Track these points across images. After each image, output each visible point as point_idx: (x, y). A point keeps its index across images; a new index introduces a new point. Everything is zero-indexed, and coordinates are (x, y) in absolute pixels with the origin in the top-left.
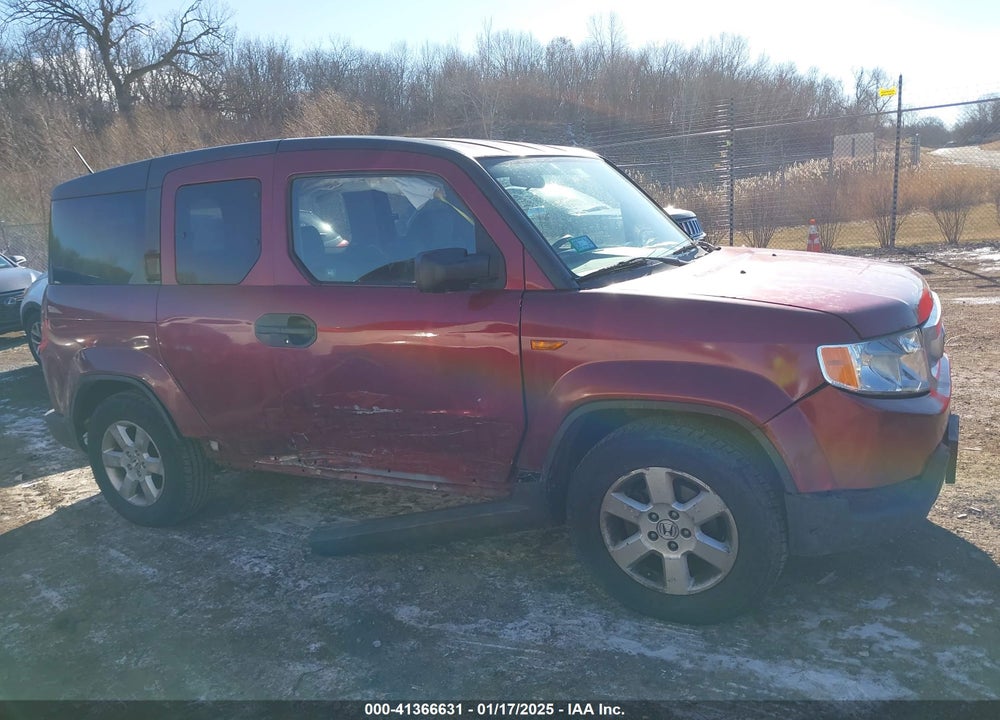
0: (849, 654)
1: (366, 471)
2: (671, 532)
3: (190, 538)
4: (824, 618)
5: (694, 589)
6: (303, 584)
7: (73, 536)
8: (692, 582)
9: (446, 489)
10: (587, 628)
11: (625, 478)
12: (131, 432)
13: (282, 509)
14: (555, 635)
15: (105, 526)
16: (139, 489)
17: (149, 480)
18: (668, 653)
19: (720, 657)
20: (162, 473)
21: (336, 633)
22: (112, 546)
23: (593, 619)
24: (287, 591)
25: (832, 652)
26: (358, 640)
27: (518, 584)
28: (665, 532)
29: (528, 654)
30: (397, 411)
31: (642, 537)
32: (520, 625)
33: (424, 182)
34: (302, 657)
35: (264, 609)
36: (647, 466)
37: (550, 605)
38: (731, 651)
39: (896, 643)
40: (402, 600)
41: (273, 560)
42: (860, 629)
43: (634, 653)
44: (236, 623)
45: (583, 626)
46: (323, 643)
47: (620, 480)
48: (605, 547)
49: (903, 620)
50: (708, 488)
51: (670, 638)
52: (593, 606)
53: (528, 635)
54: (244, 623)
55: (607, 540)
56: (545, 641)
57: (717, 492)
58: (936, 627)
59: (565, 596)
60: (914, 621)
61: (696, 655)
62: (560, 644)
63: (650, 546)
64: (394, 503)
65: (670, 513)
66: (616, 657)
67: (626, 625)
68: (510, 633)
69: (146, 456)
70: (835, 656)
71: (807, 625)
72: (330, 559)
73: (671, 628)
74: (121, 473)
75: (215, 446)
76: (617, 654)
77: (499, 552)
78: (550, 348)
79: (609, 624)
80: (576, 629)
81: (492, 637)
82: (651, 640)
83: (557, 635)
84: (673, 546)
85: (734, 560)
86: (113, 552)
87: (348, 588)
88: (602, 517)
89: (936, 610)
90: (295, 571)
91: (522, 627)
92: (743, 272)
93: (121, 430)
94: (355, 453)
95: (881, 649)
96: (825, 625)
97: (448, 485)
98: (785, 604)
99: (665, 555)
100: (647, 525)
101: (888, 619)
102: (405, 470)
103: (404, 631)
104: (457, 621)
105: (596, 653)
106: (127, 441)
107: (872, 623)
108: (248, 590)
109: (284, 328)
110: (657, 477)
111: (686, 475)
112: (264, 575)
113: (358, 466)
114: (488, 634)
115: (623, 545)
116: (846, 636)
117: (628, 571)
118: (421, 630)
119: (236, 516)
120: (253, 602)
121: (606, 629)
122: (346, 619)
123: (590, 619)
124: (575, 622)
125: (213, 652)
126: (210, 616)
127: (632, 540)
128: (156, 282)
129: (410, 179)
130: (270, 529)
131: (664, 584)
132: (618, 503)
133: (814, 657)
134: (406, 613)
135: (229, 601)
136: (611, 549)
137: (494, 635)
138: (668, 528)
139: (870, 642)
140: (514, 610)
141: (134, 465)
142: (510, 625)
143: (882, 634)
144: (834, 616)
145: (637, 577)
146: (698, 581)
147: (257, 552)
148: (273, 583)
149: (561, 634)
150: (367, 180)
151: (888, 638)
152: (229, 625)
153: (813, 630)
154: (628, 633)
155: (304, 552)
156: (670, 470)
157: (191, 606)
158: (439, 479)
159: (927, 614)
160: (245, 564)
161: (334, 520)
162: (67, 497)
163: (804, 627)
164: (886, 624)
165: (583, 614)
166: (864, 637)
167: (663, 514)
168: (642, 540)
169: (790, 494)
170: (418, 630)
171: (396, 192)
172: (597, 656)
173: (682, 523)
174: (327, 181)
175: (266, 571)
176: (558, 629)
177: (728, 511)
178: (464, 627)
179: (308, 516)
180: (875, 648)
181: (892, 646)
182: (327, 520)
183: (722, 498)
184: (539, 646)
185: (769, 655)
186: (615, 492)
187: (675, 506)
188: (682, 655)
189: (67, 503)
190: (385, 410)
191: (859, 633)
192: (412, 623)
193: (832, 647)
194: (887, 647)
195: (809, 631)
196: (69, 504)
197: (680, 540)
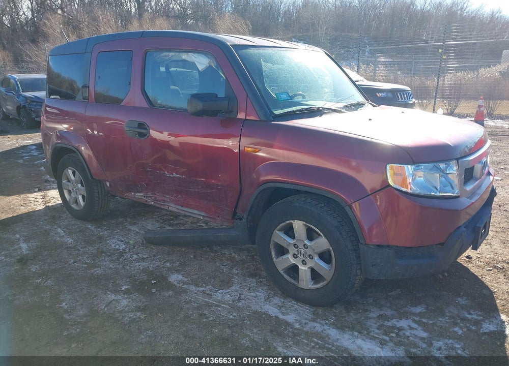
0: (386, 334)
1: (172, 205)
2: (303, 255)
3: (95, 228)
4: (382, 313)
5: (312, 287)
6: (135, 256)
7: (46, 220)
8: (312, 283)
9: (207, 219)
10: (257, 298)
11: (283, 224)
12: (74, 173)
13: (144, 219)
14: (240, 299)
15: (62, 217)
16: (76, 202)
17: (80, 198)
18: (290, 318)
19: (316, 325)
20: (85, 195)
21: (138, 283)
22: (60, 227)
23: (262, 294)
24: (126, 259)
25: (377, 331)
26: (146, 288)
27: (235, 271)
28: (301, 255)
29: (223, 307)
30: (184, 177)
31: (290, 256)
32: (225, 292)
33: (205, 57)
34: (116, 291)
35: (111, 266)
36: (294, 220)
37: (245, 284)
38: (324, 322)
39: (414, 332)
40: (176, 271)
41: (127, 243)
42: (398, 322)
43: (273, 315)
44: (96, 271)
45: (255, 297)
46: (129, 287)
47: (281, 225)
48: (272, 258)
49: (424, 320)
50: (322, 235)
51: (296, 310)
52: (266, 288)
53: (227, 298)
54: (99, 271)
55: (273, 255)
56: (233, 301)
57: (326, 237)
58: (441, 327)
59: (254, 280)
60: (431, 322)
61: (304, 321)
62: (240, 304)
63: (293, 261)
64: (196, 223)
65: (304, 245)
66: (264, 316)
67: (277, 300)
68: (218, 296)
69: (79, 185)
70: (377, 334)
71: (371, 315)
72: (152, 246)
73: (299, 305)
74: (70, 192)
75: (108, 184)
76: (265, 314)
77: (233, 254)
78: (253, 152)
79: (268, 298)
80: (251, 298)
81: (210, 295)
82: (286, 310)
83: (241, 299)
84: (304, 263)
85: (332, 275)
86: (59, 230)
87: (154, 262)
88: (272, 243)
89: (447, 318)
90: (134, 250)
91: (226, 293)
92: (370, 120)
93: (70, 172)
94: (167, 196)
95: (404, 334)
96: (380, 317)
97: (207, 217)
98: (365, 302)
99: (300, 267)
100: (292, 250)
101: (417, 319)
102: (188, 207)
103: (170, 286)
104: (197, 285)
105: (255, 312)
106: (72, 177)
107: (406, 319)
108: (108, 256)
109: (136, 128)
110: (299, 226)
111: (312, 227)
112: (120, 250)
113: (168, 202)
114: (208, 294)
115: (280, 259)
116: (389, 324)
117: (282, 272)
118: (178, 287)
119: (121, 220)
120: (108, 262)
121: (265, 300)
122: (146, 276)
123: (260, 294)
124: (252, 294)
125: (79, 283)
126: (86, 266)
127: (285, 257)
128: (86, 100)
129: (199, 55)
130: (133, 228)
131: (298, 282)
132: (279, 237)
133: (366, 332)
134: (174, 278)
135: (98, 260)
136: (275, 260)
137: (211, 295)
138: (303, 253)
139: (400, 329)
140: (226, 283)
141: (75, 189)
142: (220, 291)
143: (409, 326)
144: (389, 312)
145: (286, 276)
146: (315, 283)
147: (122, 238)
148: (122, 254)
149: (243, 299)
150: (181, 54)
151: (411, 328)
152: (92, 271)
153: (373, 318)
154: (276, 304)
155: (143, 241)
156: (304, 223)
157: (80, 260)
158: (203, 214)
159: (440, 319)
160: (113, 244)
161: (164, 227)
162: (52, 201)
163: (369, 316)
164: (414, 321)
165: (258, 291)
166: (398, 326)
167: (301, 245)
168: (290, 258)
169: (362, 244)
170: (176, 287)
171: (192, 61)
172: (255, 314)
173: (309, 252)
174: (165, 54)
175: (121, 248)
176: (242, 297)
177: (331, 248)
178: (198, 289)
179: (153, 224)
180: (401, 333)
181: (411, 333)
182: (161, 227)
183: (328, 241)
184: (229, 304)
185: (342, 328)
186: (278, 231)
187: (306, 242)
188: (296, 320)
189: (50, 204)
190: (178, 176)
191: (397, 323)
192: (175, 283)
193: (378, 329)
194: (408, 334)
195: (370, 318)
196: (52, 205)
197: (308, 260)
